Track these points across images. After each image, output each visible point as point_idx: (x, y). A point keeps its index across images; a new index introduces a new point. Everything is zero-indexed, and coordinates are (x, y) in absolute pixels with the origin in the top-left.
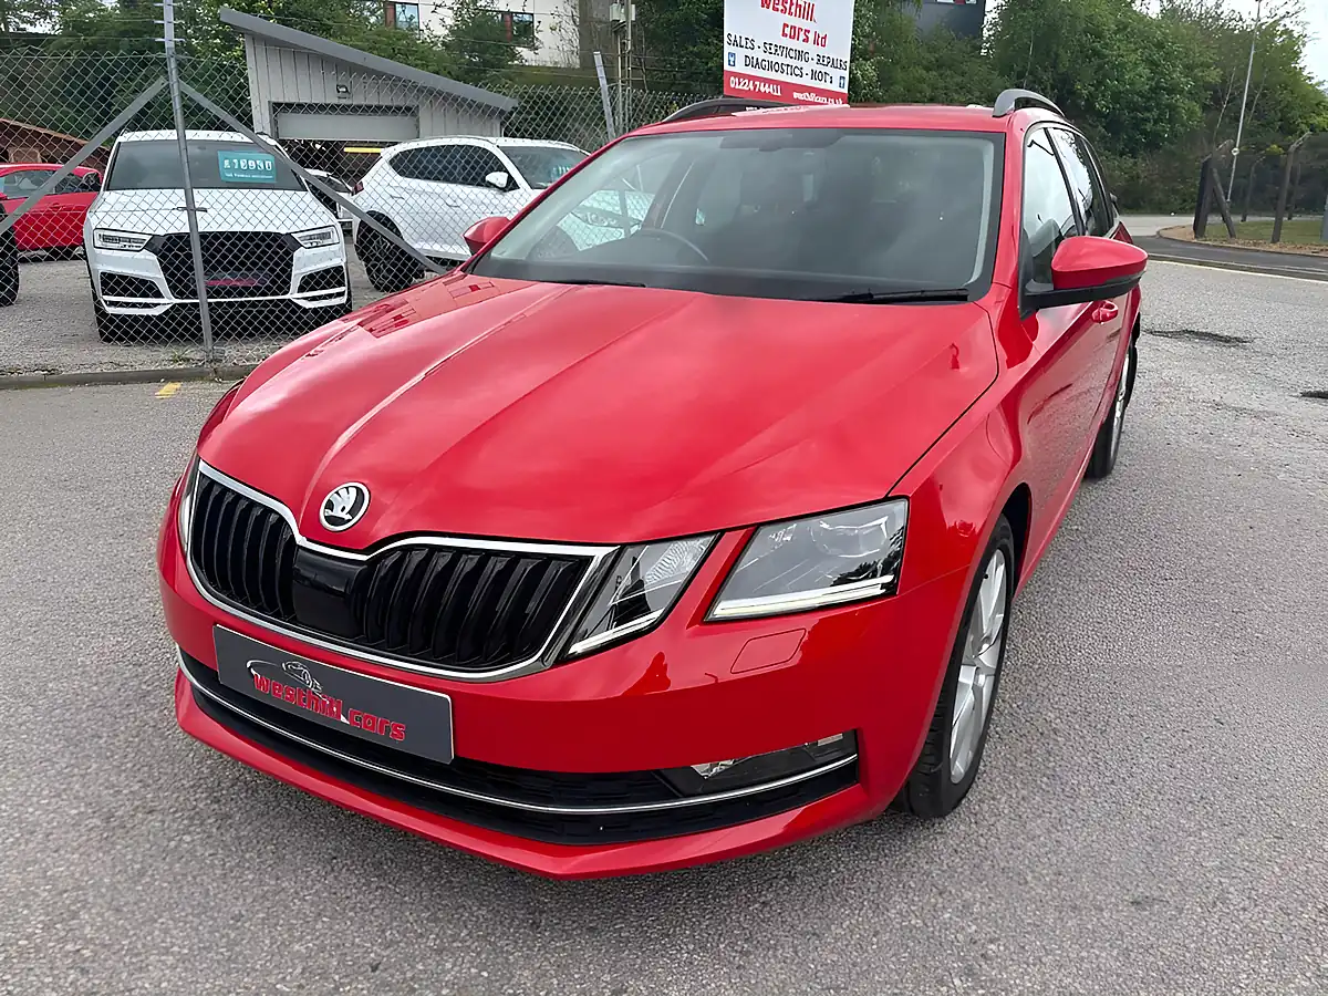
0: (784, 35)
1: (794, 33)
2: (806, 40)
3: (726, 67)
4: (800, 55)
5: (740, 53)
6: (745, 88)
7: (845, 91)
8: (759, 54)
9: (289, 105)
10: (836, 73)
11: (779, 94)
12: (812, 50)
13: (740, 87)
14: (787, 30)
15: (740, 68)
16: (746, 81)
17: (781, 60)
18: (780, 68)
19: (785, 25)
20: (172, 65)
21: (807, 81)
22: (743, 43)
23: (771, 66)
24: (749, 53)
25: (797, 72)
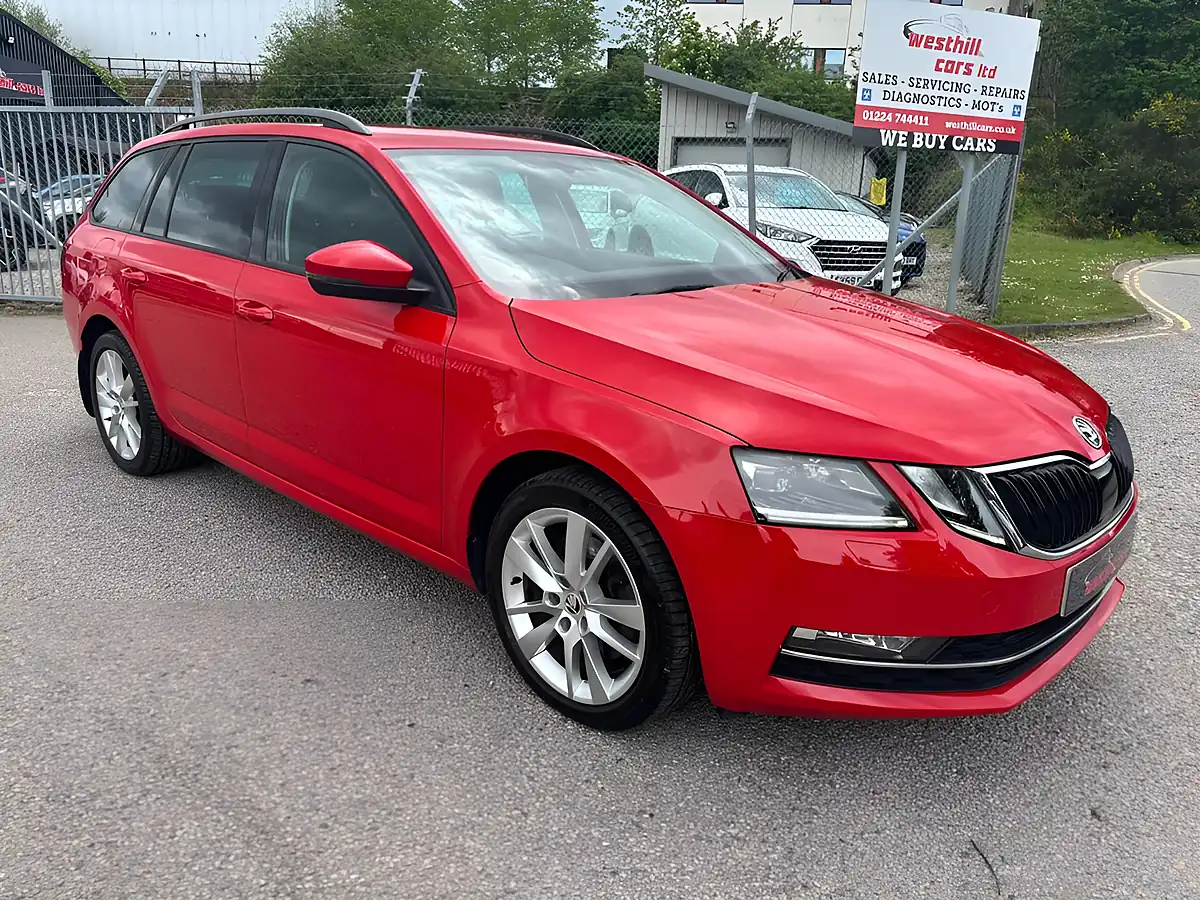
0: (938, 69)
1: (951, 67)
2: (968, 72)
3: (859, 101)
4: (959, 87)
5: (877, 90)
6: (882, 119)
7: (1022, 118)
8: (904, 89)
9: (687, 139)
10: (1008, 104)
11: (926, 124)
12: (975, 81)
13: (876, 119)
14: (942, 66)
15: (877, 101)
16: (885, 114)
17: (930, 92)
18: (931, 100)
19: (939, 61)
20: (409, 114)
21: (963, 111)
22: (883, 78)
23: (917, 99)
24: (890, 87)
25: (952, 102)
